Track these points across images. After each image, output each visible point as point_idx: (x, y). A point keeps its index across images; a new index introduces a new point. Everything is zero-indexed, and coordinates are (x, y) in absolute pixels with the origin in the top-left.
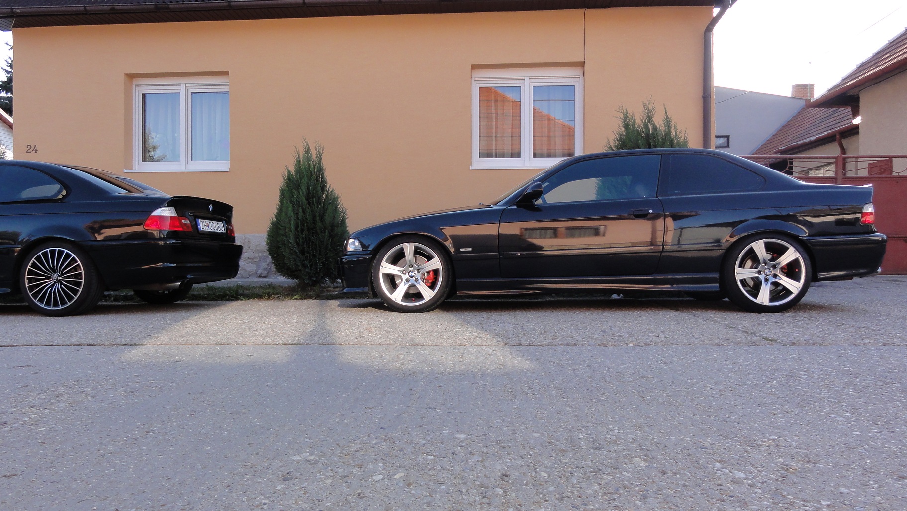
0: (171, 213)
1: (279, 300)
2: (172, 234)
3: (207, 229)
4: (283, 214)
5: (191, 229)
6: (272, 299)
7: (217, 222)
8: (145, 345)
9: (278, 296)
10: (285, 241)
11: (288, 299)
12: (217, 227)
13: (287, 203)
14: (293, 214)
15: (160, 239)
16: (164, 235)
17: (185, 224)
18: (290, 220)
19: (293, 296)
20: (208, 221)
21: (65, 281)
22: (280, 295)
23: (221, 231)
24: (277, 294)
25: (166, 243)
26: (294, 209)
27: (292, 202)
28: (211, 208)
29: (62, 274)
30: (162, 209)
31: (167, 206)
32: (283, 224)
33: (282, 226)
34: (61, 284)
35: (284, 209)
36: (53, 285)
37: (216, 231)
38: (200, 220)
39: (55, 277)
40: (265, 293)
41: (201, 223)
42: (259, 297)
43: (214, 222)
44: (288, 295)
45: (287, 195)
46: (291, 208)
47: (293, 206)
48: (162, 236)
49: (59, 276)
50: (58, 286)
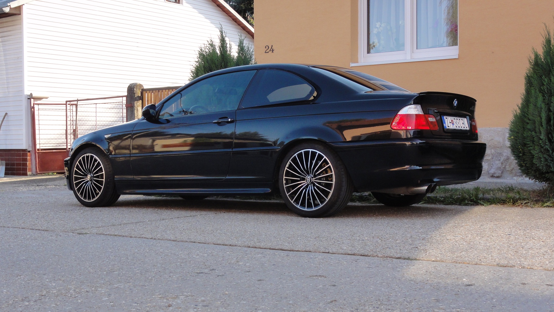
0: (417, 111)
1: (527, 206)
2: (418, 134)
3: (451, 127)
4: (531, 106)
5: (437, 128)
6: (519, 206)
7: (461, 119)
8: (419, 260)
9: (526, 202)
10: (534, 137)
11: (537, 205)
12: (461, 124)
13: (535, 92)
14: (543, 106)
15: (407, 139)
16: (410, 135)
17: (432, 122)
18: (540, 113)
19: (544, 202)
20: (452, 118)
21: (318, 183)
22: (527, 201)
23: (465, 129)
24: (524, 199)
25: (413, 144)
26: (544, 99)
27: (541, 91)
28: (455, 103)
29: (315, 176)
30: (409, 107)
31: (414, 104)
32: (531, 117)
33: (529, 120)
34: (314, 185)
35: (531, 100)
36: (307, 186)
37: (460, 128)
38: (445, 117)
39: (308, 178)
40: (510, 198)
41: (446, 120)
42: (502, 202)
43: (459, 118)
44: (537, 201)
45: (535, 83)
46: (540, 98)
47: (543, 96)
48: (409, 136)
49: (312, 178)
50: (311, 187)
